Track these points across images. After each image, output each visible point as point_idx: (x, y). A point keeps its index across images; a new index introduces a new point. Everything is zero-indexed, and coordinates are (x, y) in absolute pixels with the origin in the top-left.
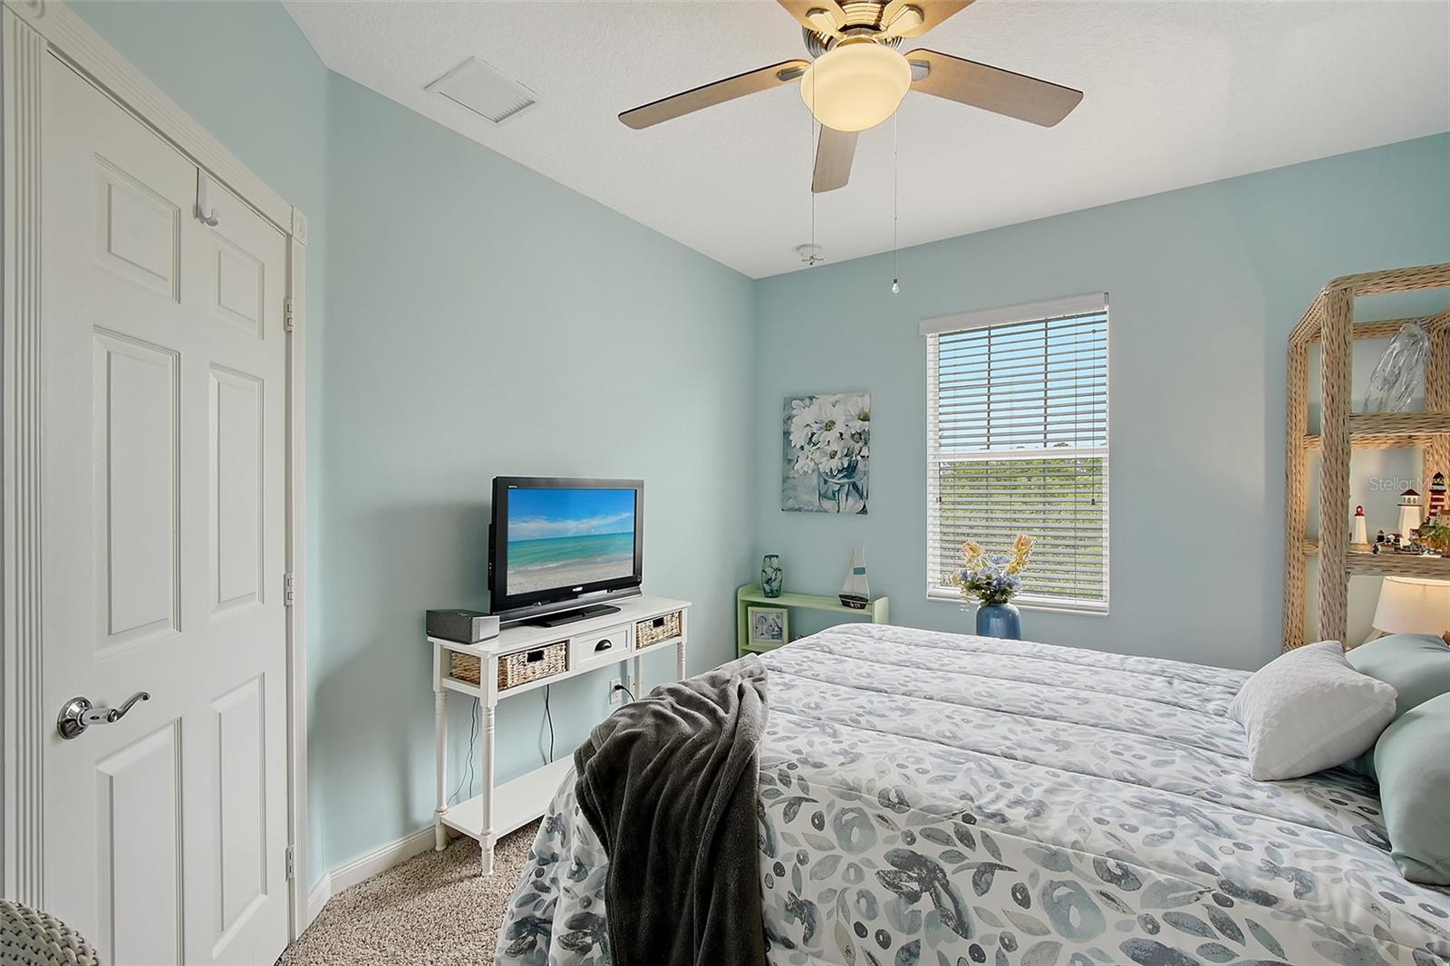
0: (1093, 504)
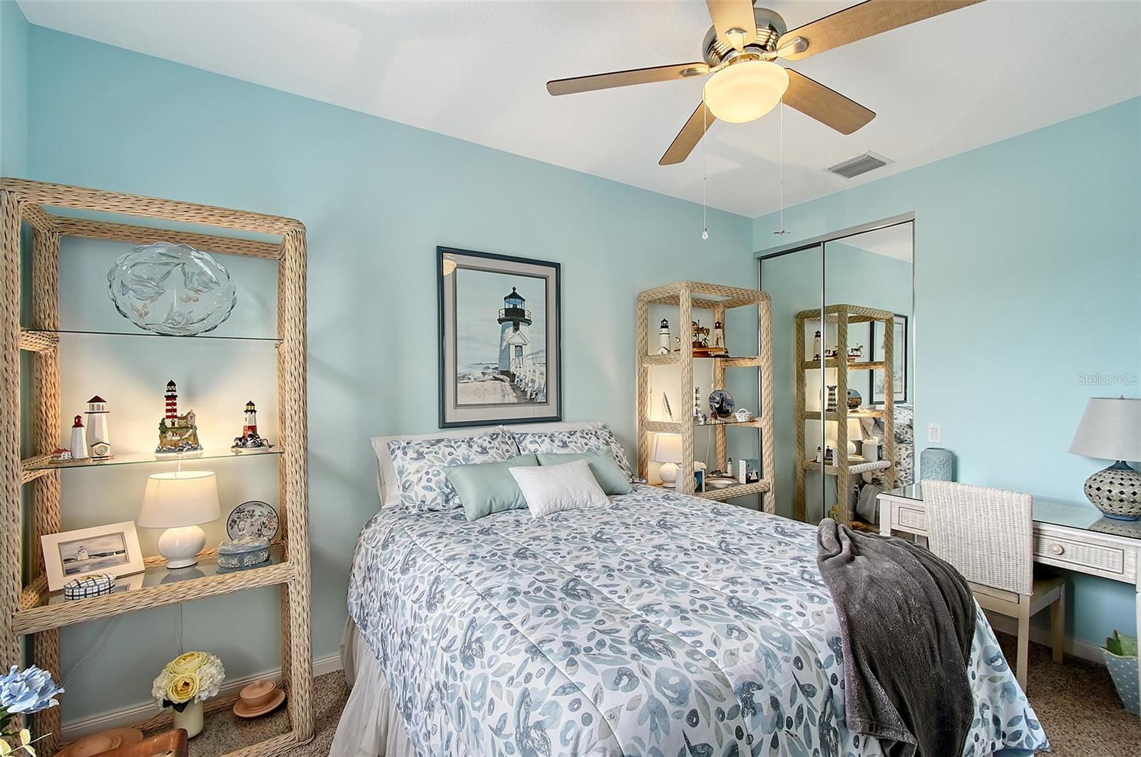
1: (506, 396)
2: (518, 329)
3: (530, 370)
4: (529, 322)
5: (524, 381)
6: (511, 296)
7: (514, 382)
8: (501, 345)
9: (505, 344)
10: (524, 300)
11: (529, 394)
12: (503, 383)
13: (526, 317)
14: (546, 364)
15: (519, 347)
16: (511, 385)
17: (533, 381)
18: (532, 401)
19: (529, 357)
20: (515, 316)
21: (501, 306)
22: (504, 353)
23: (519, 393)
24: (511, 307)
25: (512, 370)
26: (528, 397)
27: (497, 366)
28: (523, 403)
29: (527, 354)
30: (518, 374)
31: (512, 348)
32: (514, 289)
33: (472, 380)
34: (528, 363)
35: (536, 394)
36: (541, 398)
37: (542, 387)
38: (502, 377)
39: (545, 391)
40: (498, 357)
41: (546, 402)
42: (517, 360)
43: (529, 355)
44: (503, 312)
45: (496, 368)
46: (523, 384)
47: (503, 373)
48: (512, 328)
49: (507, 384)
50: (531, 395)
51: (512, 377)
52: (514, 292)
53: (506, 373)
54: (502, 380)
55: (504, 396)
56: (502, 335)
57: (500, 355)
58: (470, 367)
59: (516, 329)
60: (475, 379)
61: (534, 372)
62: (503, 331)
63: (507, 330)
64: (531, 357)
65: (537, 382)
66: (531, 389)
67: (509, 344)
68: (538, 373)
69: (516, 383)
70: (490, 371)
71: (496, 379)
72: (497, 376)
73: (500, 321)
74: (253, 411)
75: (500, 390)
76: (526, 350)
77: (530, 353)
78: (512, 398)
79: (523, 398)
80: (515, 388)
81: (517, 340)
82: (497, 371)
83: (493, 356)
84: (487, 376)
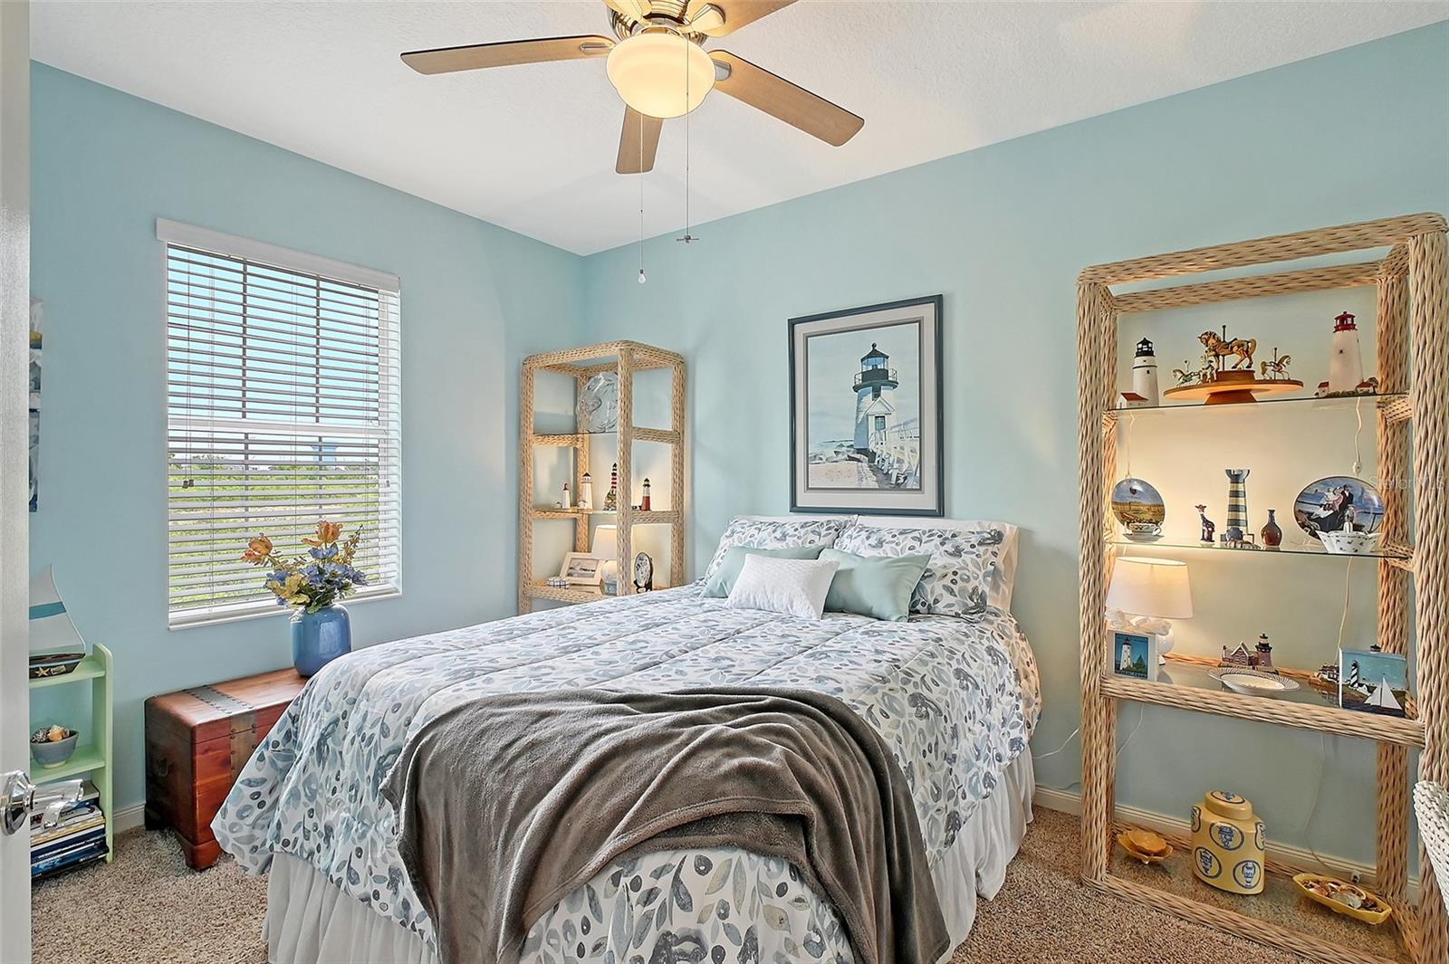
0: (388, 486)
1: (864, 479)
2: (879, 395)
3: (898, 448)
4: (894, 384)
5: (887, 460)
6: (869, 356)
7: (874, 462)
8: (857, 418)
9: (861, 416)
10: (887, 357)
11: (894, 478)
12: (860, 464)
13: (890, 379)
14: (920, 437)
15: (880, 418)
16: (870, 467)
17: (900, 461)
18: (898, 487)
19: (893, 430)
20: (875, 379)
21: (856, 370)
22: (861, 426)
23: (881, 476)
24: (870, 368)
25: (872, 447)
26: (893, 481)
27: (852, 443)
28: (887, 490)
29: (892, 425)
30: (879, 452)
31: (872, 420)
32: (874, 346)
33: (824, 460)
34: (892, 437)
35: (905, 478)
36: (911, 483)
37: (914, 469)
38: (858, 456)
39: (918, 475)
40: (854, 432)
41: (920, 489)
42: (878, 435)
43: (895, 427)
44: (860, 377)
45: (852, 446)
46: (886, 464)
47: (859, 451)
48: (871, 395)
49: (865, 465)
50: (898, 479)
51: (871, 456)
52: (874, 350)
53: (864, 451)
54: (859, 460)
55: (861, 479)
56: (858, 404)
57: (856, 430)
58: (822, 446)
59: (877, 394)
60: (827, 460)
61: (902, 448)
62: (860, 400)
63: (864, 399)
64: (897, 429)
65: (906, 462)
66: (897, 471)
67: (867, 415)
68: (907, 450)
69: (876, 463)
70: (844, 449)
71: (851, 459)
72: (853, 456)
73: (856, 388)
74: (648, 486)
75: (856, 471)
76: (890, 421)
77: (895, 424)
78: (871, 481)
79: (886, 482)
80: (876, 470)
81: (878, 409)
82: (852, 450)
83: (848, 432)
84: (840, 455)
